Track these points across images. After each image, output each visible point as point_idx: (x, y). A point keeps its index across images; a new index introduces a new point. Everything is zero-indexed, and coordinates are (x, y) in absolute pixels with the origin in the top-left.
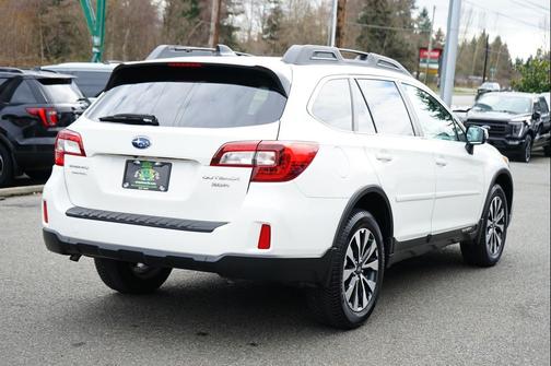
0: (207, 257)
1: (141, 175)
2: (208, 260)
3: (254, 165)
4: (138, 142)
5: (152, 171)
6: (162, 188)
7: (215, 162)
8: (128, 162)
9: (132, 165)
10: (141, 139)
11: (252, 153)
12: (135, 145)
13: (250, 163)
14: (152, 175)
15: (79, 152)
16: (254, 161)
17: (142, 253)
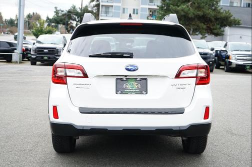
0: (180, 127)
1: (128, 86)
2: (181, 129)
3: (196, 77)
4: (130, 68)
5: (135, 83)
6: (143, 92)
7: (177, 76)
8: (117, 79)
9: (121, 81)
10: (131, 66)
11: (196, 71)
12: (128, 70)
13: (195, 75)
14: (135, 86)
15: (82, 75)
16: (197, 74)
17: (140, 130)
